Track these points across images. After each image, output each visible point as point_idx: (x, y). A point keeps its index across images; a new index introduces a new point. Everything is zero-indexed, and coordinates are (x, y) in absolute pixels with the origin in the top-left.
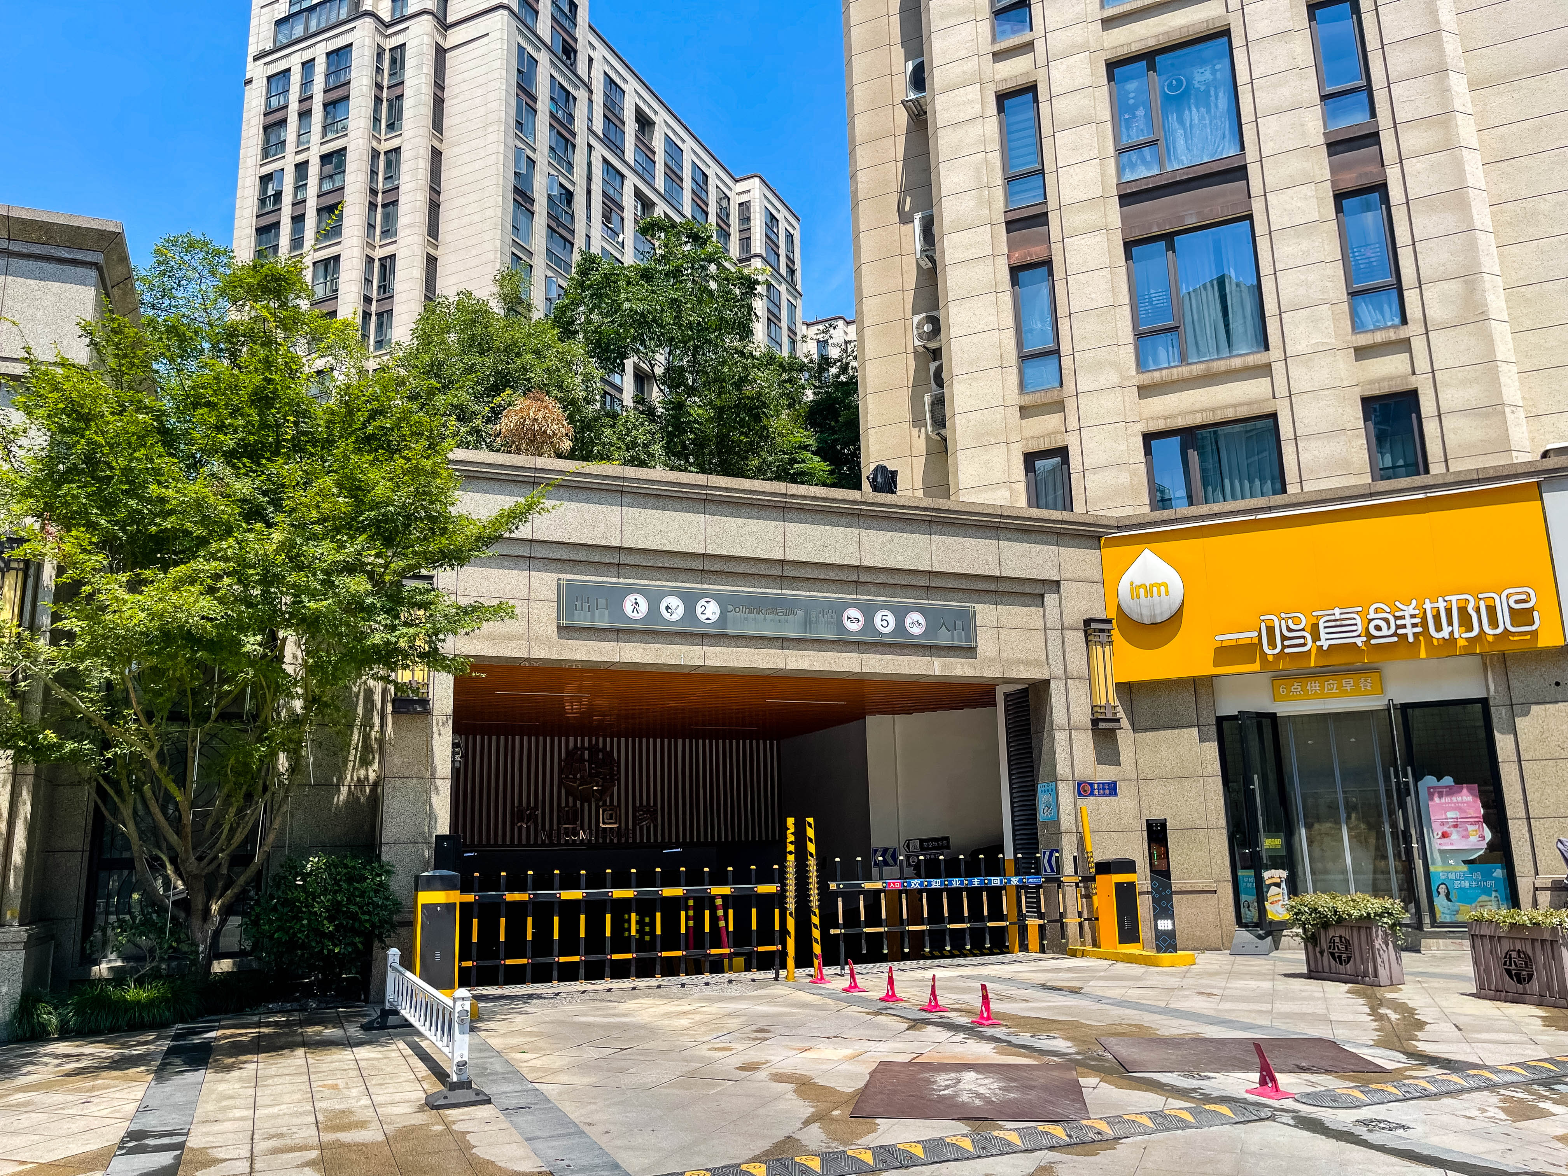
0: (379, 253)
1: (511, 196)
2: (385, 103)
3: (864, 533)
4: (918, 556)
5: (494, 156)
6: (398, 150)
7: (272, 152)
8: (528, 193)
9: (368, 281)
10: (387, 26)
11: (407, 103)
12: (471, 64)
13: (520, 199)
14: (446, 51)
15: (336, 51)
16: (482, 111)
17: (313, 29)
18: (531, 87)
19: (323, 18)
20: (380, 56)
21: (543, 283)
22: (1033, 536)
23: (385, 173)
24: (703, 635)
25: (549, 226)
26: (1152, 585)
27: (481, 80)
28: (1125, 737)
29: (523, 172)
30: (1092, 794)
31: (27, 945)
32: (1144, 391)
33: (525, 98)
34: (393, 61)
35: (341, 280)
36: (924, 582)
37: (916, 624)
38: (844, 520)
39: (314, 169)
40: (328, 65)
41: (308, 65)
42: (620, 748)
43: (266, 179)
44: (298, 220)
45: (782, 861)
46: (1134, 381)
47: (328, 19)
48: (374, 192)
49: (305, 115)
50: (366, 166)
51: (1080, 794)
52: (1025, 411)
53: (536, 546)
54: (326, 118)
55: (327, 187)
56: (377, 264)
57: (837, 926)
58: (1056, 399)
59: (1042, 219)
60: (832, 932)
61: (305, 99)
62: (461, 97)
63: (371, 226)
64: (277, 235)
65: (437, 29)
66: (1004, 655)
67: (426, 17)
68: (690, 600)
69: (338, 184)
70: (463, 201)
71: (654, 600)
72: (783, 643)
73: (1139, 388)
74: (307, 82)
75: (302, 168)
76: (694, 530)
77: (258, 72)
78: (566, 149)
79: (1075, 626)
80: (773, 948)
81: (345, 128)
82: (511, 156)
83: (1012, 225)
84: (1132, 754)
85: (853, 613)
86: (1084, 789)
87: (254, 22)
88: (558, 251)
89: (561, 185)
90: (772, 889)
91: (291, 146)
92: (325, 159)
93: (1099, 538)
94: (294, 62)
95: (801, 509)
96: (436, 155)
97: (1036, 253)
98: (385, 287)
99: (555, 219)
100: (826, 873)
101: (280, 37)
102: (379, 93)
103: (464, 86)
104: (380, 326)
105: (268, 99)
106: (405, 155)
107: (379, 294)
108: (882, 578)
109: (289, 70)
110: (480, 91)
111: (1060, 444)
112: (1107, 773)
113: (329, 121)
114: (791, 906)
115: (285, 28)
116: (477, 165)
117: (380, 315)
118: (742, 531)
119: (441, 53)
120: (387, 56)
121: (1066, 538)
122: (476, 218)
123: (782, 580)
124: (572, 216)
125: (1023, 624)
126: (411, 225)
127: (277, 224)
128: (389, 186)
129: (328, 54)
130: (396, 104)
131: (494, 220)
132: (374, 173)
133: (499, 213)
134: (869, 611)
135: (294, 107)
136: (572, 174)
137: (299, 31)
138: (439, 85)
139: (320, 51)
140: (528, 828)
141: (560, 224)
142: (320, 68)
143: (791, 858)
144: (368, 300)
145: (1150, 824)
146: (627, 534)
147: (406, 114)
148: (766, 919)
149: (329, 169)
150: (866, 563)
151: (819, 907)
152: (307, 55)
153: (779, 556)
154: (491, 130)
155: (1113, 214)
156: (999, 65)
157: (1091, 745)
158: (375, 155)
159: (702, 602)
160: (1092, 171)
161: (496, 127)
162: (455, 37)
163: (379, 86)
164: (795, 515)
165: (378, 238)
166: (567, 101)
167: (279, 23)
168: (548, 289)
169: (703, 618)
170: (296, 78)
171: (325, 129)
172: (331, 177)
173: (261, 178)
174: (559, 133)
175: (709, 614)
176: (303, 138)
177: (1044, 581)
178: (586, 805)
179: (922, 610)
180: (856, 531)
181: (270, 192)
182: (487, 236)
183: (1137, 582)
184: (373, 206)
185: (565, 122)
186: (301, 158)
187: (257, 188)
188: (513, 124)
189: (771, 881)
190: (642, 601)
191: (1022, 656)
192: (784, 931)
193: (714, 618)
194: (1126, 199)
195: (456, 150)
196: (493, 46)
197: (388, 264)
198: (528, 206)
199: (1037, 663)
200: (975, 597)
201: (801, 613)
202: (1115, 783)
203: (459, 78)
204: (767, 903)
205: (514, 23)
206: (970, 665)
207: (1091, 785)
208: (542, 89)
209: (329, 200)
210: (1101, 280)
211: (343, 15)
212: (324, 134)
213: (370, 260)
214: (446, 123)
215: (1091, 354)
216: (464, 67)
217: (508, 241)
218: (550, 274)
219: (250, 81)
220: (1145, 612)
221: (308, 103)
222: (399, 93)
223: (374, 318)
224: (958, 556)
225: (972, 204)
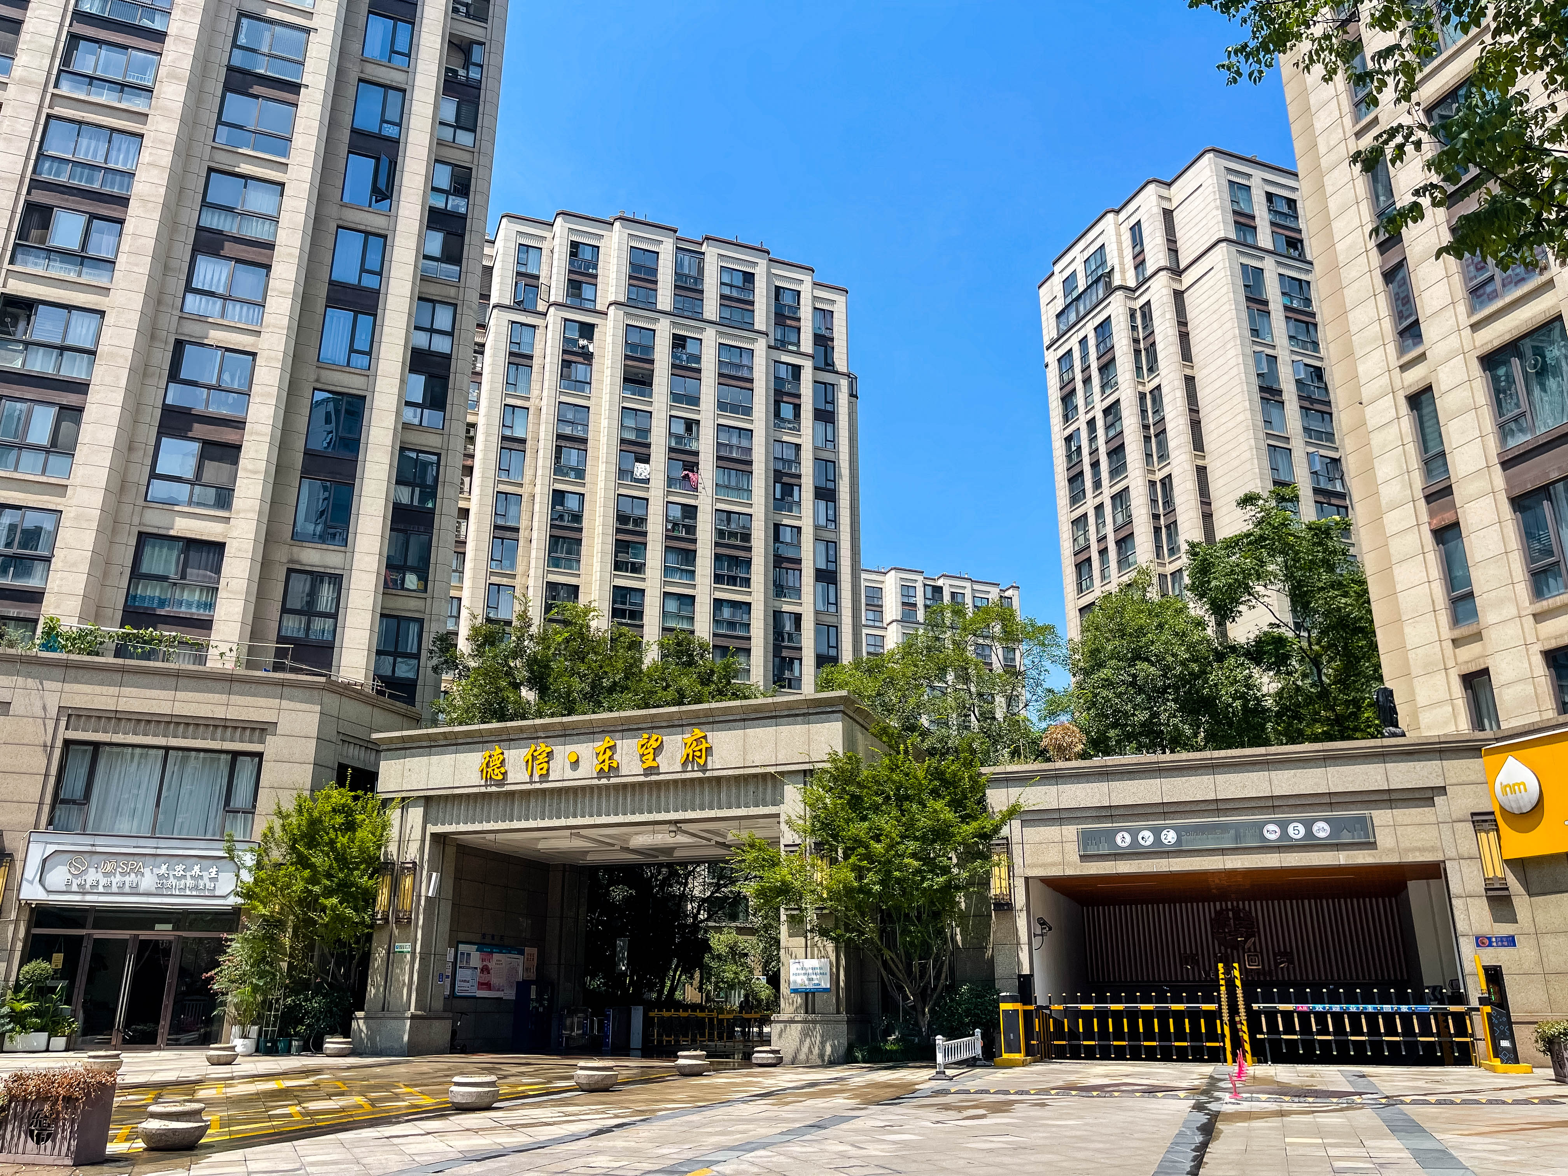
0: (1159, 476)
1: (1257, 396)
2: (1143, 352)
3: (1273, 774)
4: (1316, 784)
5: (1235, 369)
6: (1158, 387)
7: (1070, 416)
8: (1275, 386)
9: (1154, 501)
10: (1134, 291)
11: (1159, 347)
12: (1205, 297)
13: (1267, 396)
14: (1183, 292)
15: (1101, 325)
16: (1220, 333)
17: (1082, 313)
18: (1261, 294)
19: (1088, 302)
20: (1133, 316)
21: (1305, 461)
22: (1416, 756)
23: (1153, 408)
24: (1168, 852)
25: (1301, 407)
26: (1514, 785)
27: (1216, 306)
28: (1521, 902)
29: (1266, 371)
30: (1490, 945)
31: (848, 1022)
32: (1538, 617)
33: (1256, 306)
34: (1144, 316)
35: (1132, 507)
36: (1326, 800)
37: (1322, 830)
38: (1258, 767)
39: (1100, 423)
40: (1097, 337)
41: (1083, 342)
42: (1257, 909)
43: (1068, 439)
44: (1095, 465)
45: (1219, 991)
46: (1529, 611)
47: (1091, 301)
48: (1146, 427)
49: (1087, 381)
50: (1136, 410)
51: (1478, 945)
52: (1456, 643)
53: (1063, 812)
54: (1102, 379)
55: (1112, 433)
56: (1159, 485)
57: (1262, 1033)
58: (1475, 631)
59: (1448, 491)
60: (1258, 1036)
61: (1086, 369)
62: (1202, 326)
63: (1149, 456)
64: (1083, 481)
65: (1173, 279)
66: (1402, 845)
67: (1161, 273)
68: (1157, 832)
69: (1118, 430)
70: (1218, 412)
71: (1134, 833)
72: (1223, 852)
73: (1534, 615)
74: (1085, 356)
75: (1091, 423)
76: (1154, 789)
77: (1051, 357)
78: (1308, 331)
79: (1462, 818)
80: (1217, 1044)
81: (1116, 383)
82: (1251, 362)
83: (1429, 498)
84: (1529, 915)
85: (1272, 827)
86: (1482, 941)
87: (1044, 318)
88: (1316, 426)
89: (1306, 365)
90: (1213, 1007)
91: (1081, 409)
92: (1106, 412)
93: (1480, 750)
94: (1073, 343)
95: (1223, 765)
96: (1190, 381)
97: (1447, 518)
98: (1169, 502)
99: (1309, 398)
100: (1249, 999)
101: (1061, 326)
102: (1137, 346)
103: (1203, 316)
104: (1169, 536)
105: (1061, 376)
106: (1165, 390)
107: (1164, 509)
108: (1291, 802)
109: (1071, 349)
110: (1215, 317)
111: (1483, 667)
112: (1504, 929)
113: (1105, 381)
114: (1226, 1018)
115: (1063, 318)
116: (1225, 378)
117: (1168, 527)
118: (1186, 785)
119: (1179, 295)
120: (1138, 314)
121: (1448, 754)
122: (1231, 425)
123: (1218, 812)
124: (1326, 389)
125: (1417, 822)
126: (1178, 447)
127: (1081, 473)
128: (1157, 418)
129: (1095, 329)
130: (1152, 349)
131: (1245, 424)
132: (1144, 412)
133: (1248, 414)
134: (1283, 825)
135: (1079, 377)
136: (1319, 352)
137: (1073, 317)
138: (1182, 322)
139: (1088, 329)
140: (1193, 968)
141: (1313, 401)
142: (1092, 342)
143: (1223, 988)
144: (1156, 517)
145: (1486, 969)
146: (1113, 798)
147: (1160, 357)
148: (1211, 1026)
149: (1110, 418)
150: (1276, 793)
151: (1247, 1020)
152: (1081, 335)
153: (1212, 797)
154: (1229, 346)
155: (1498, 477)
156: (1405, 374)
157: (1487, 908)
158: (1142, 396)
159: (1165, 832)
160: (1475, 448)
161: (1232, 344)
162: (1188, 278)
163: (1136, 341)
164: (1221, 769)
165: (1156, 463)
166: (1301, 287)
167: (1058, 316)
168: (1311, 463)
169: (1166, 842)
170: (1077, 355)
171: (1103, 388)
172: (1113, 424)
173: (1066, 439)
174: (1296, 320)
175: (1169, 839)
176: (1089, 400)
177: (1432, 788)
178: (1235, 952)
179: (1326, 820)
180: (1266, 773)
181: (1074, 448)
182: (1242, 438)
183: (1505, 783)
184: (1147, 439)
185: (1302, 308)
186: (1089, 416)
187: (1064, 448)
188: (1248, 333)
189: (1212, 1002)
190: (1127, 835)
191: (1419, 844)
192: (1223, 1035)
193: (1173, 841)
194: (1506, 465)
195: (1205, 372)
196: (1218, 277)
197: (1167, 482)
198: (1277, 398)
199: (1433, 849)
200: (1372, 805)
201: (1232, 832)
202: (1513, 937)
203: (1197, 311)
204: (1212, 1017)
205: (1233, 249)
206: (1369, 855)
207: (1489, 939)
208: (1272, 291)
209: (1115, 444)
210: (1494, 533)
211: (1101, 296)
212: (1103, 392)
213: (1152, 483)
214: (1194, 350)
215: (1494, 593)
216: (1199, 301)
217: (1262, 435)
218: (1311, 449)
219: (1047, 366)
220: (1514, 805)
221: (1087, 371)
222: (1151, 341)
223: (1164, 530)
224: (1350, 779)
225: (1398, 487)
